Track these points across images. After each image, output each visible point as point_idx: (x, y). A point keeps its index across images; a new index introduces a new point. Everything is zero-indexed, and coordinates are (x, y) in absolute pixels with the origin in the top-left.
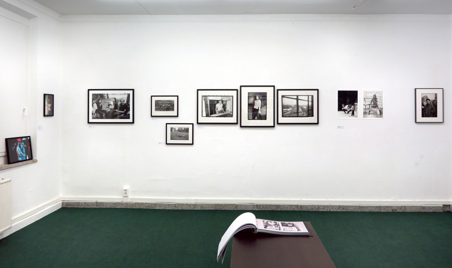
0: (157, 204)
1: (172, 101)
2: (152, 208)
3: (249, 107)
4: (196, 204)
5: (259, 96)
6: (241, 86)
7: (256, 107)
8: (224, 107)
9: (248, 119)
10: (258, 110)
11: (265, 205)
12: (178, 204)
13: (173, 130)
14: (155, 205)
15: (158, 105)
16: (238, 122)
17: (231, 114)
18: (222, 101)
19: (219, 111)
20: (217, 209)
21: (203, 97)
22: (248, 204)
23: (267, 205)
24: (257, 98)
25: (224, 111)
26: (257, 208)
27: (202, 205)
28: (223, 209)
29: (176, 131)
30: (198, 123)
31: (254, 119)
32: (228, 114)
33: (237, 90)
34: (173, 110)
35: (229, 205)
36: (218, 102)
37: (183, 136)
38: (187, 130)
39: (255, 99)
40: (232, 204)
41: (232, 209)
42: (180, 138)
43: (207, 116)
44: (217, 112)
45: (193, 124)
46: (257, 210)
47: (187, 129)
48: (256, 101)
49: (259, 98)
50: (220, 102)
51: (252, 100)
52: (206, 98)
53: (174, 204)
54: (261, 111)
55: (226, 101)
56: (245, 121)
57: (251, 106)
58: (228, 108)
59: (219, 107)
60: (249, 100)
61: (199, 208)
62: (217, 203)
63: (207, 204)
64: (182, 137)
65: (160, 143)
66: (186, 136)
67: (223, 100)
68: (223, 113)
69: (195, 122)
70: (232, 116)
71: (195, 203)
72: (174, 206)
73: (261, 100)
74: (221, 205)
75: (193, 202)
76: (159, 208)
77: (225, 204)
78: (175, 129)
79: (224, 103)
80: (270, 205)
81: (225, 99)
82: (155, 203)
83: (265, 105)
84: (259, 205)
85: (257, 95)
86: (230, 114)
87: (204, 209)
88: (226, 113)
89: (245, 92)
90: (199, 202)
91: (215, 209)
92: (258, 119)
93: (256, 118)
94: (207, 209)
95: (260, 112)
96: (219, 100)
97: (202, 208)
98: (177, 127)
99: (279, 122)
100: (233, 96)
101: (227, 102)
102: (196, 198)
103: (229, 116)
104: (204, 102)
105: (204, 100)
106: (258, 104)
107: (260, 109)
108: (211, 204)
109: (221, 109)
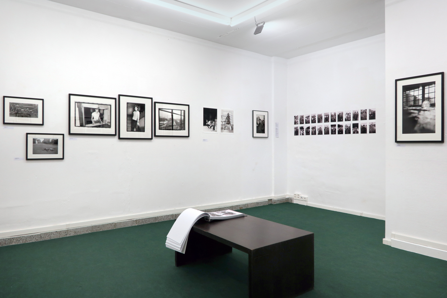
0: (13, 238)
1: (35, 105)
2: (5, 245)
3: (128, 118)
4: (68, 230)
5: (137, 107)
6: (119, 96)
7: (135, 118)
8: (102, 116)
9: (127, 131)
10: (137, 121)
11: (144, 219)
12: (44, 233)
13: (37, 142)
14: (11, 240)
15: (15, 109)
16: (117, 134)
17: (109, 124)
18: (99, 110)
19: (96, 120)
20: (94, 232)
21: (76, 103)
22: (128, 220)
23: (146, 218)
24: (136, 109)
25: (101, 121)
26: (136, 224)
27: (75, 230)
28: (101, 231)
29: (40, 143)
30: (70, 134)
31: (132, 131)
32: (106, 124)
33: (115, 99)
34: (36, 116)
35: (107, 224)
36: (94, 110)
37: (51, 149)
38: (56, 142)
39: (134, 110)
40: (110, 224)
41: (110, 229)
42: (47, 151)
43: (82, 125)
44: (93, 122)
45: (63, 135)
46: (136, 225)
47: (55, 140)
48: (134, 112)
49: (138, 110)
50: (97, 110)
51: (131, 110)
52: (80, 105)
53: (38, 235)
54: (139, 122)
55: (103, 110)
56: (124, 133)
57: (130, 116)
58: (106, 118)
59: (95, 116)
60: (128, 110)
61: (72, 234)
62: (93, 224)
63: (82, 228)
64: (49, 151)
65: (16, 158)
66: (54, 149)
67: (100, 108)
68: (100, 123)
69: (66, 132)
70: (109, 127)
71: (66, 229)
72: (40, 237)
73: (139, 111)
74: (98, 226)
75: (64, 229)
76: (17, 244)
77: (102, 225)
78: (39, 141)
79: (102, 112)
80: (149, 218)
81: (102, 108)
82: (10, 237)
83: (143, 117)
84: (138, 220)
85: (135, 106)
86: (107, 124)
87: (79, 234)
88: (104, 124)
89: (124, 101)
90: (71, 227)
91: (91, 232)
92: (137, 131)
93: (135, 130)
94: (83, 233)
95: (138, 124)
96: (96, 109)
97: (75, 234)
98: (42, 138)
99: (157, 134)
100: (110, 105)
101: (105, 111)
102: (68, 223)
103: (107, 127)
104: (77, 109)
105: (78, 107)
106: (137, 115)
107: (138, 121)
108: (87, 227)
109: (98, 119)
